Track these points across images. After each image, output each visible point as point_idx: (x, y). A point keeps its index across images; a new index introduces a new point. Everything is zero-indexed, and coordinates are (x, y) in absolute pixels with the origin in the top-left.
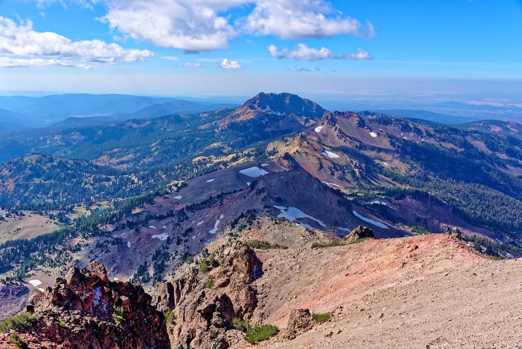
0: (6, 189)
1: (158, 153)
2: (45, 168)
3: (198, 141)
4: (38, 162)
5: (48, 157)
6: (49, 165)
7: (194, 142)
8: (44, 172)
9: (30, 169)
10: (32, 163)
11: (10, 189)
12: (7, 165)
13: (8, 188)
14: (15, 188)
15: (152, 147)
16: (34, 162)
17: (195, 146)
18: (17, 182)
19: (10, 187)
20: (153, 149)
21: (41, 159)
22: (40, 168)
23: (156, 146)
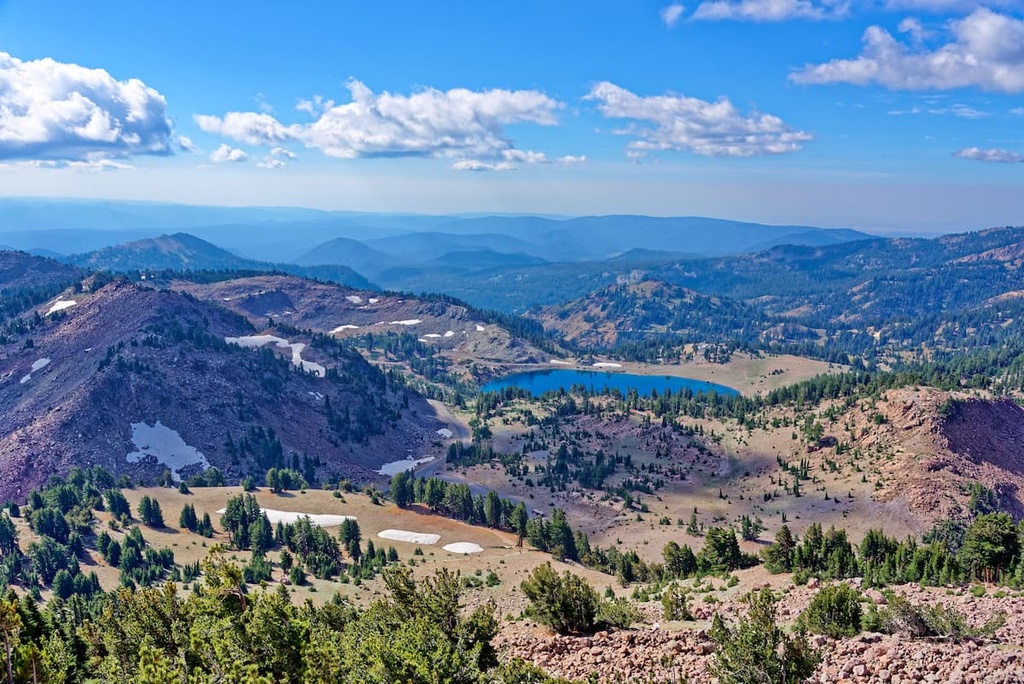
0: (602, 340)
1: (871, 306)
2: (671, 307)
3: (964, 284)
4: (655, 294)
5: (674, 287)
6: (677, 302)
7: (955, 289)
8: (670, 315)
9: (644, 307)
10: (644, 297)
11: (609, 339)
12: (597, 299)
13: (606, 338)
14: (618, 339)
15: (854, 294)
16: (648, 295)
17: (958, 296)
18: (622, 328)
19: (608, 335)
20: (857, 297)
21: (662, 291)
22: (662, 307)
23: (861, 291)
